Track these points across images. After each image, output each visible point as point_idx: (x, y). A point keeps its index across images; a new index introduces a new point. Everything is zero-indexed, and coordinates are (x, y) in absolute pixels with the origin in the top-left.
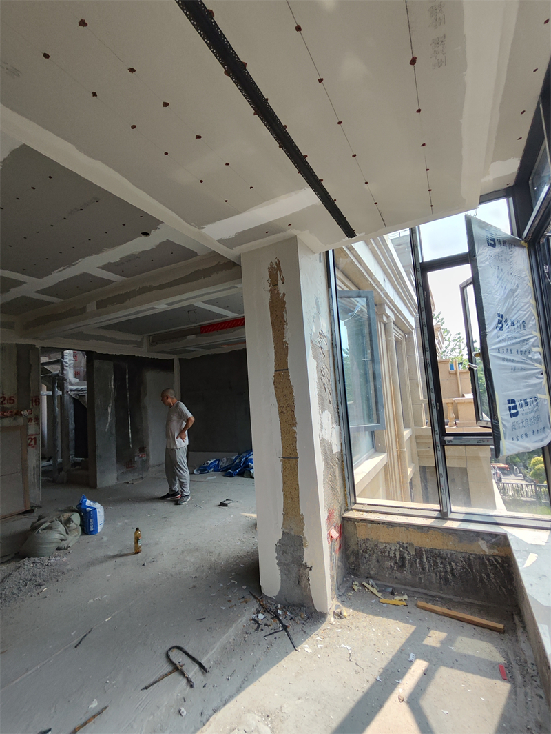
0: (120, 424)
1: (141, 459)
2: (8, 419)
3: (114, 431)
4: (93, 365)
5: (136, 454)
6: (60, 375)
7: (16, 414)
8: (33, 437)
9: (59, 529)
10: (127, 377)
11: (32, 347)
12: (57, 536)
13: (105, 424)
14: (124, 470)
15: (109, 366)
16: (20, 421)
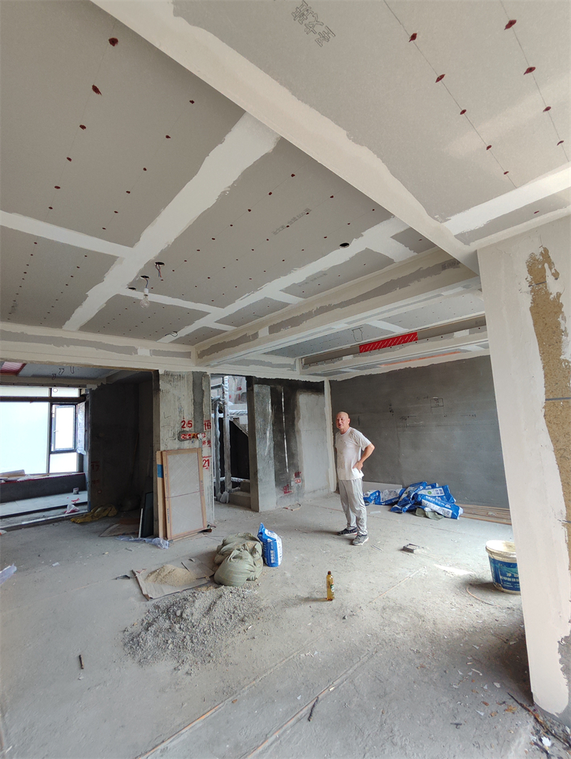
0: (278, 447)
1: (297, 485)
2: (188, 441)
3: (272, 455)
4: (253, 390)
5: (292, 479)
6: (221, 399)
7: (193, 437)
8: (206, 459)
9: (249, 560)
10: (283, 400)
11: (204, 374)
12: (247, 567)
13: (264, 448)
14: (283, 494)
15: (266, 390)
16: (197, 444)
